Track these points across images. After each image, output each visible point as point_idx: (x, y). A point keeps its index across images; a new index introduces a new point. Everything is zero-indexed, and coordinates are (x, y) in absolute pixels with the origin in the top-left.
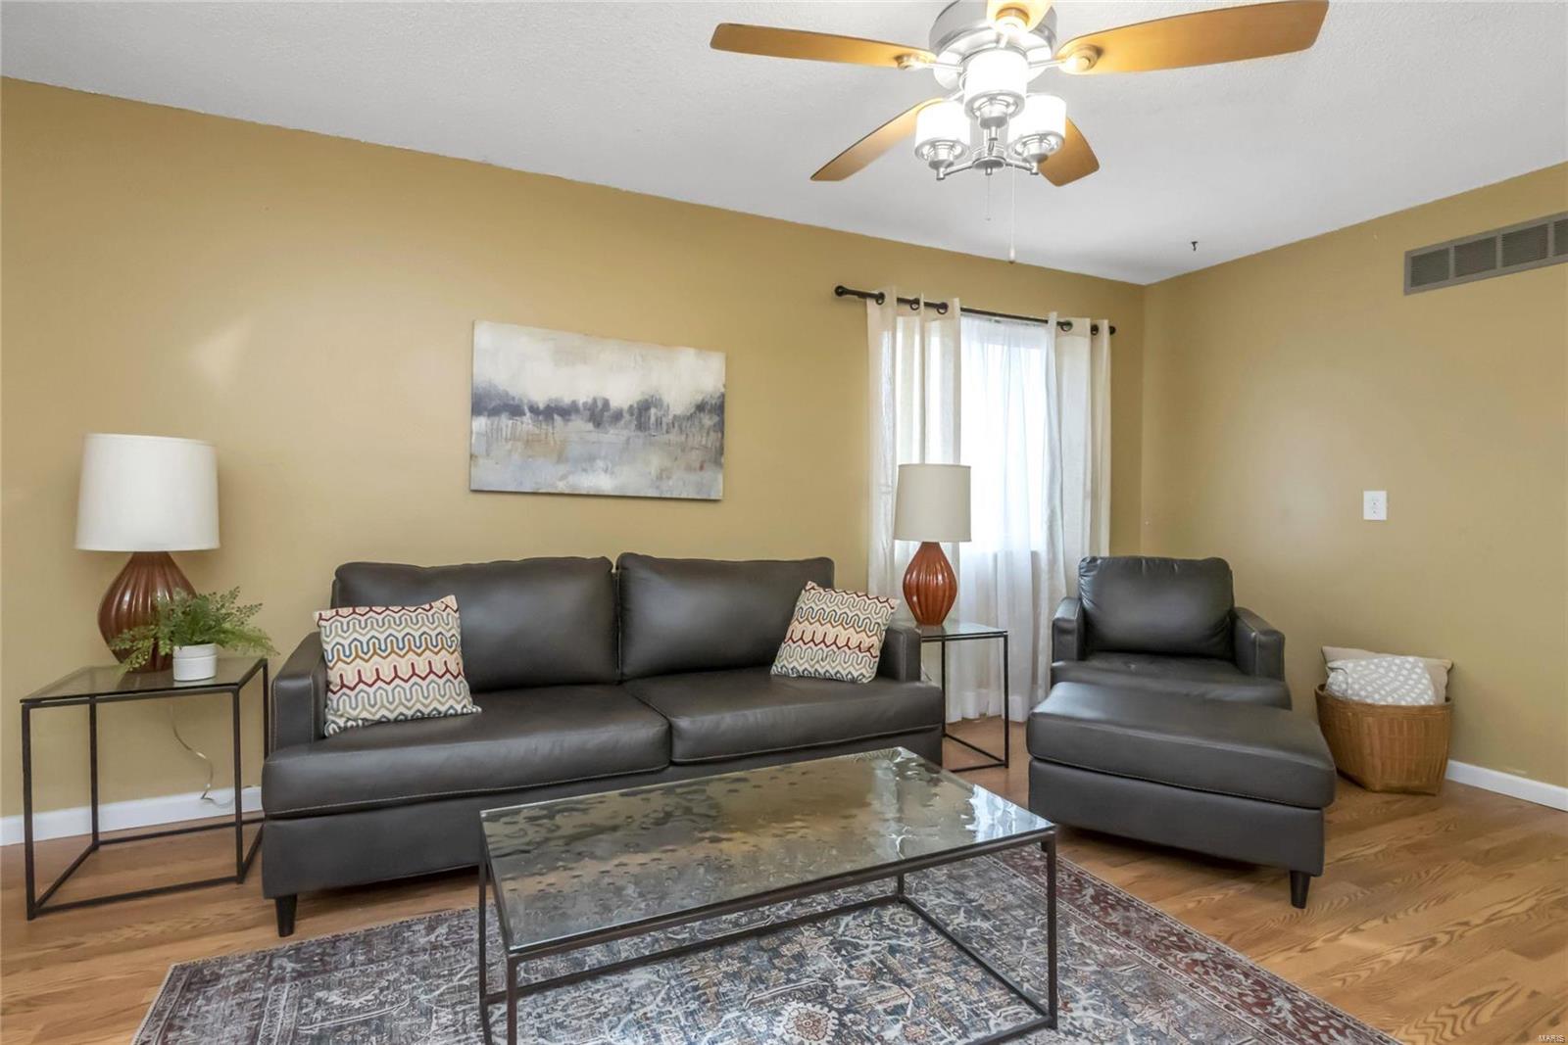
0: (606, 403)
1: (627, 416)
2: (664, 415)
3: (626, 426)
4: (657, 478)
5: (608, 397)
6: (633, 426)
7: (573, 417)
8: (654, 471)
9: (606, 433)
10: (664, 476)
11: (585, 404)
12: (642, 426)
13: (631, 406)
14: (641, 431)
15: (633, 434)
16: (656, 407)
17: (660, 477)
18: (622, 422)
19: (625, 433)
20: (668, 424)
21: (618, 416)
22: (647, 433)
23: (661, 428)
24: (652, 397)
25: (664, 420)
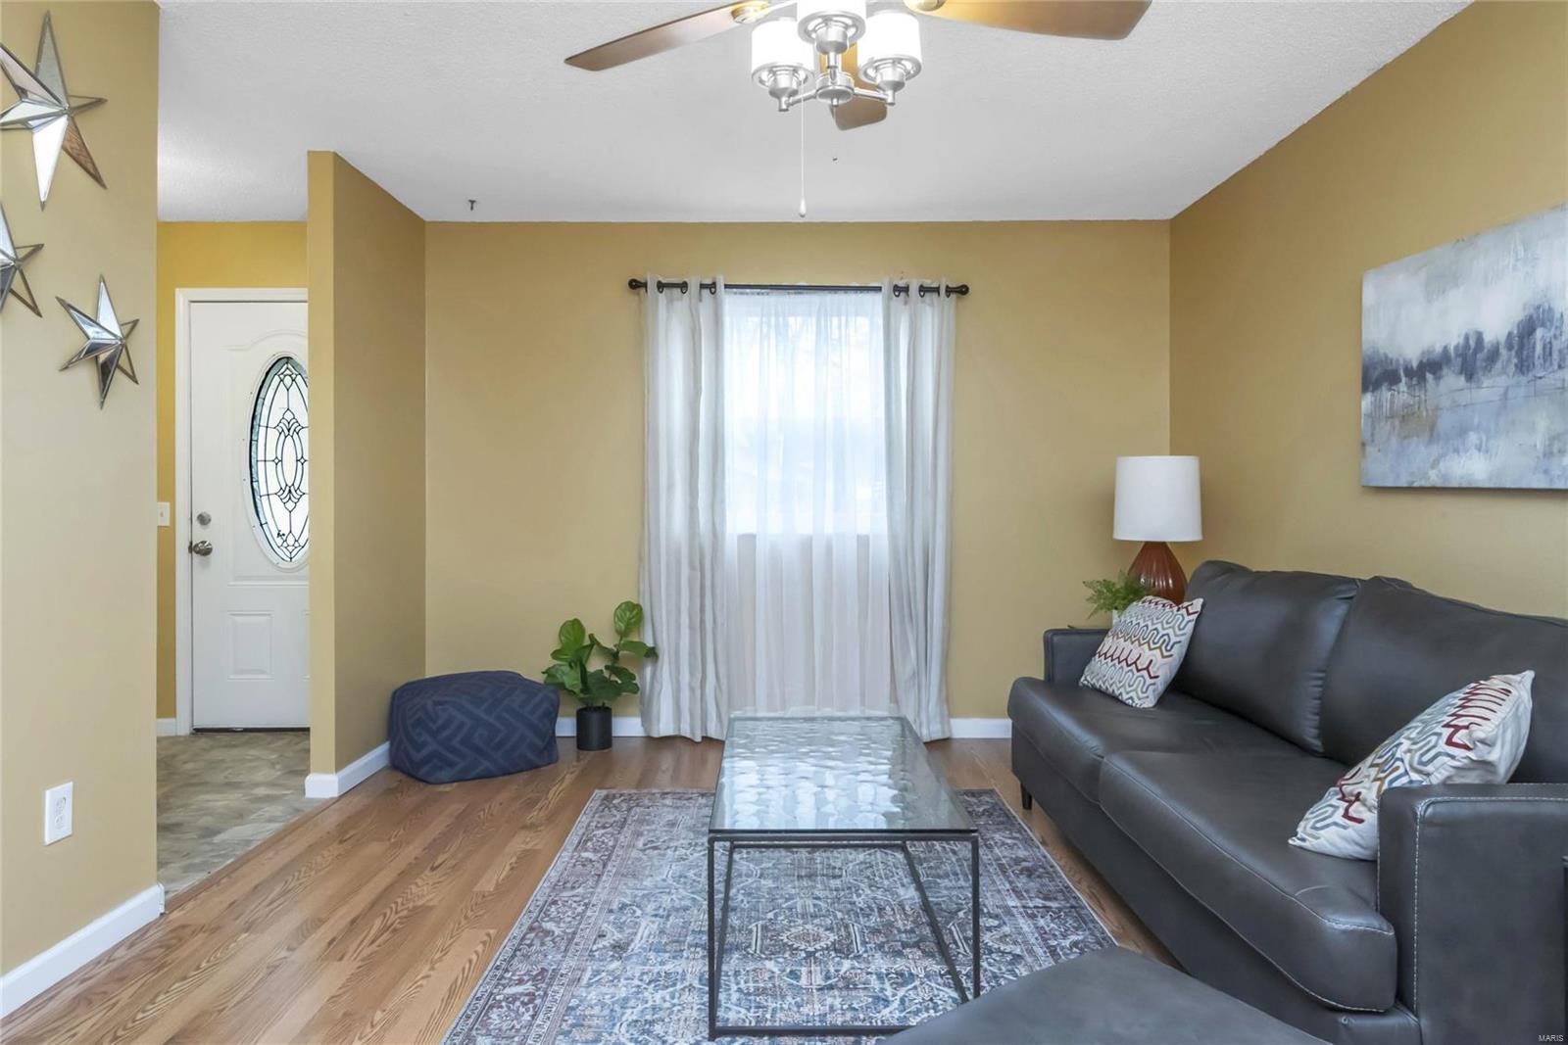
0: (1479, 336)
1: (1503, 351)
2: (1555, 337)
3: (1504, 371)
4: (1545, 455)
5: (1481, 329)
6: (1512, 368)
7: (1445, 371)
8: (1539, 440)
9: (1479, 387)
10: (1555, 450)
11: (1457, 347)
12: (1524, 366)
13: (1510, 334)
14: (1523, 374)
15: (1512, 381)
16: (1543, 325)
17: (1548, 454)
18: (1499, 365)
19: (1502, 381)
20: (1560, 351)
21: (1494, 355)
22: (1530, 376)
23: (1551, 364)
24: (1538, 307)
25: (1556, 345)
